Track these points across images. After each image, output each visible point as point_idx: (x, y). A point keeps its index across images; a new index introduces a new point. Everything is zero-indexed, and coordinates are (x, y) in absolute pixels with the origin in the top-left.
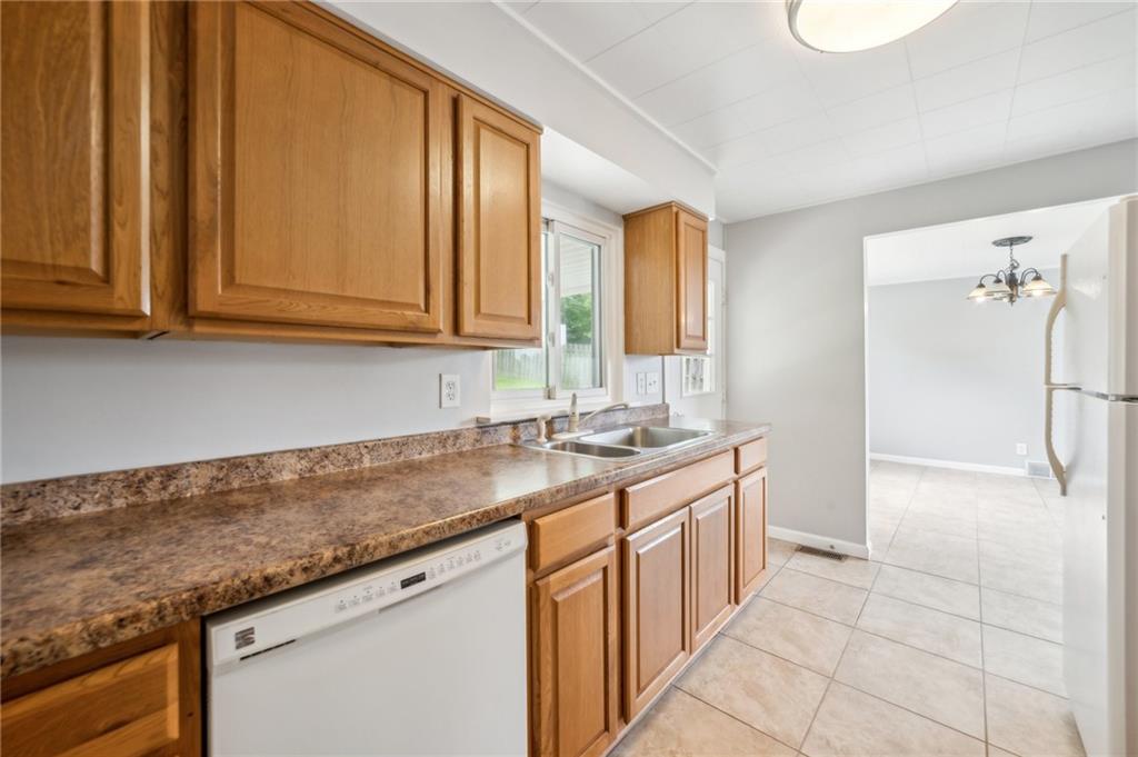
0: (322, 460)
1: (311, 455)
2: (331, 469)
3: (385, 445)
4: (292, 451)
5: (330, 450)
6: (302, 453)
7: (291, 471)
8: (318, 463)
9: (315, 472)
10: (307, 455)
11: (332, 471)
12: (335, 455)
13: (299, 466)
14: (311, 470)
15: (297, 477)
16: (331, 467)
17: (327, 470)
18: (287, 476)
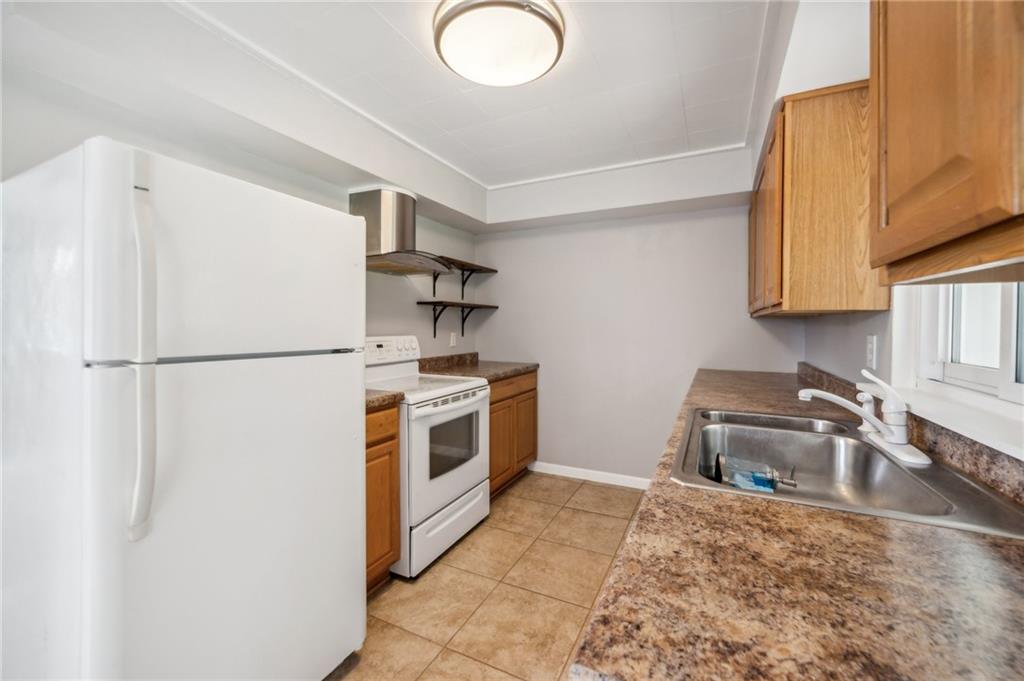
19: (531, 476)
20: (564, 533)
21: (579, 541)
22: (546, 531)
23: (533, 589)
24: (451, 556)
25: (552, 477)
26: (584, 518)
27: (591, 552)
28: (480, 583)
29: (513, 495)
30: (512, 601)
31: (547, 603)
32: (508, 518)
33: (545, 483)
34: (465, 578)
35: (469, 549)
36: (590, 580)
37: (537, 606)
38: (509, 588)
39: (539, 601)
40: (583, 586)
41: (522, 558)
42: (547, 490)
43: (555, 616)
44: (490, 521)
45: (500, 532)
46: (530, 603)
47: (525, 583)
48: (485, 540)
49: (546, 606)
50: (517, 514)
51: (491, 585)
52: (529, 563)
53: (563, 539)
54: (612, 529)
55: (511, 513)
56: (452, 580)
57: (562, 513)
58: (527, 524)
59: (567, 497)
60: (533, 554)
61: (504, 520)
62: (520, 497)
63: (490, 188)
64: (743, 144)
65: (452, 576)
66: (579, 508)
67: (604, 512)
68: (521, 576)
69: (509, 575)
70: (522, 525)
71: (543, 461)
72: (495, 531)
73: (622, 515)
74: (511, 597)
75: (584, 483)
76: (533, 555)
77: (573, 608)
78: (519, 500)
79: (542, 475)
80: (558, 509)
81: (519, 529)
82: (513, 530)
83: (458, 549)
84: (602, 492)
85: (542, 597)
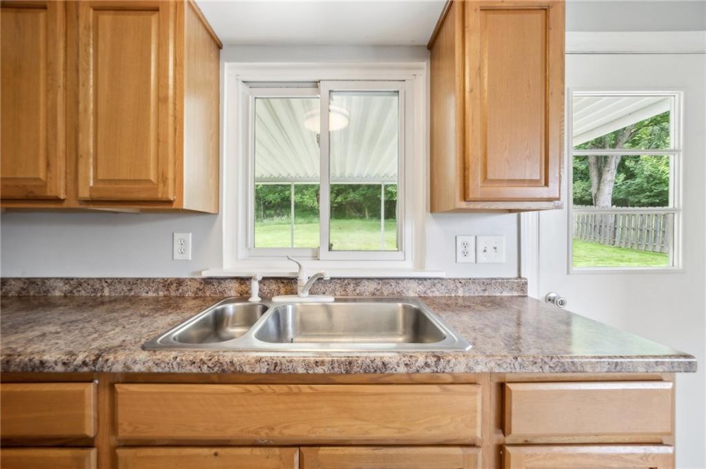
0: (78, 287)
1: (72, 282)
2: (83, 293)
3: (119, 282)
4: (62, 279)
5: (83, 281)
6: (67, 280)
7: (60, 291)
8: (75, 288)
9: (73, 293)
10: (69, 282)
11: (84, 295)
12: (86, 285)
13: (64, 288)
14: (71, 292)
15: (63, 294)
16: (83, 292)
17: (81, 294)
18: (57, 293)
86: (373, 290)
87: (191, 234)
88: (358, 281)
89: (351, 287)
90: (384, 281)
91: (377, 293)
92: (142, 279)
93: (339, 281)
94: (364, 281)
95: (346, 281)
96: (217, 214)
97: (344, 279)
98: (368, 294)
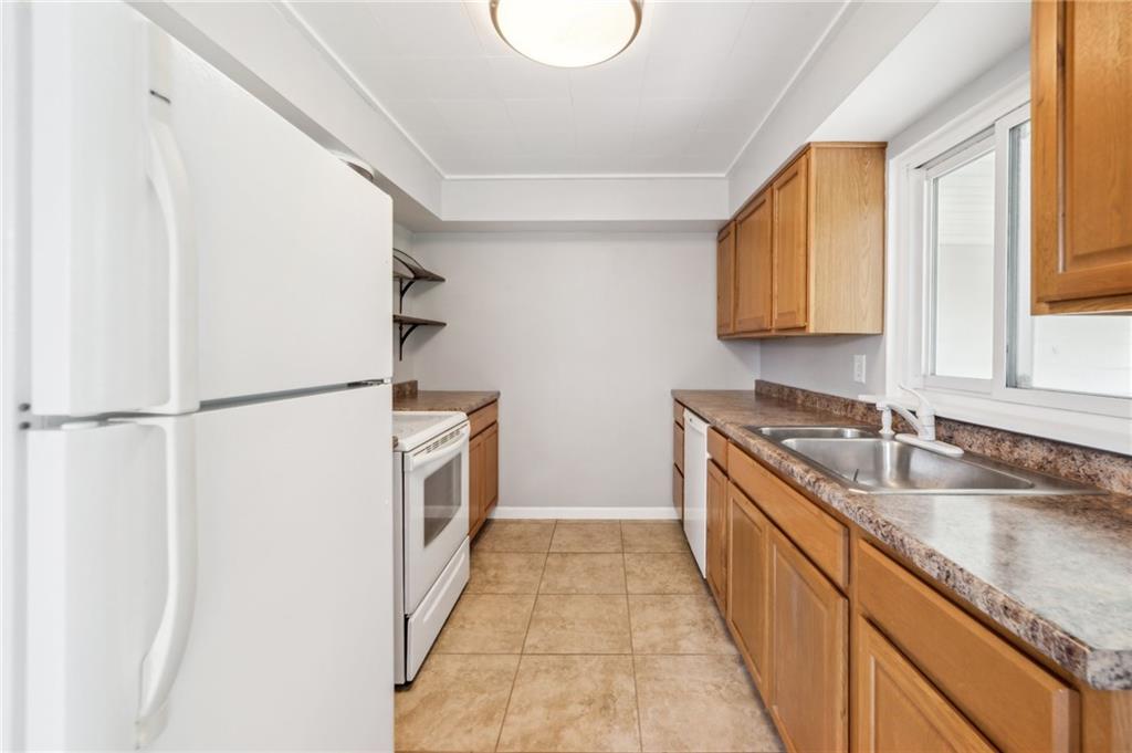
19: (494, 525)
20: (564, 581)
21: (584, 586)
22: (543, 584)
23: (563, 652)
24: (443, 642)
25: (519, 522)
26: (576, 560)
27: (602, 595)
28: (498, 663)
29: (482, 550)
30: (547, 671)
31: (586, 661)
32: (492, 579)
33: (515, 530)
34: (475, 662)
35: (462, 627)
36: (616, 624)
37: (577, 669)
38: (535, 659)
39: (575, 662)
40: (612, 633)
41: (532, 621)
42: (520, 537)
43: (602, 673)
44: (471, 586)
45: (489, 597)
46: (568, 668)
47: (550, 647)
48: (476, 610)
49: (587, 665)
50: (500, 572)
51: (513, 662)
52: (544, 624)
53: (568, 589)
54: (611, 566)
55: (492, 572)
56: (461, 670)
57: (549, 560)
58: (517, 580)
59: (547, 540)
60: (542, 612)
61: (488, 582)
62: (493, 551)
63: (447, 177)
64: (723, 175)
65: (458, 665)
66: (565, 551)
67: (594, 550)
68: (543, 640)
69: (526, 645)
70: (512, 583)
71: (506, 505)
72: (483, 597)
73: (612, 549)
74: (543, 668)
75: (557, 523)
76: (543, 614)
77: (615, 658)
78: (494, 555)
79: (506, 522)
80: (544, 557)
81: (512, 589)
82: (504, 591)
83: (449, 631)
84: (581, 529)
85: (577, 658)
86: (1040, 459)
87: (864, 357)
88: (1018, 438)
89: (1006, 446)
90: (1061, 447)
91: (1048, 467)
92: (838, 398)
93: (990, 433)
94: (1027, 440)
95: (999, 435)
96: (882, 334)
97: (999, 430)
98: (1032, 463)
